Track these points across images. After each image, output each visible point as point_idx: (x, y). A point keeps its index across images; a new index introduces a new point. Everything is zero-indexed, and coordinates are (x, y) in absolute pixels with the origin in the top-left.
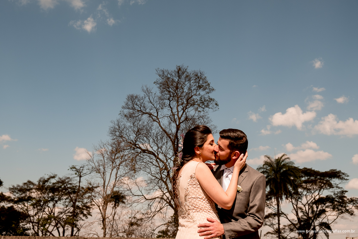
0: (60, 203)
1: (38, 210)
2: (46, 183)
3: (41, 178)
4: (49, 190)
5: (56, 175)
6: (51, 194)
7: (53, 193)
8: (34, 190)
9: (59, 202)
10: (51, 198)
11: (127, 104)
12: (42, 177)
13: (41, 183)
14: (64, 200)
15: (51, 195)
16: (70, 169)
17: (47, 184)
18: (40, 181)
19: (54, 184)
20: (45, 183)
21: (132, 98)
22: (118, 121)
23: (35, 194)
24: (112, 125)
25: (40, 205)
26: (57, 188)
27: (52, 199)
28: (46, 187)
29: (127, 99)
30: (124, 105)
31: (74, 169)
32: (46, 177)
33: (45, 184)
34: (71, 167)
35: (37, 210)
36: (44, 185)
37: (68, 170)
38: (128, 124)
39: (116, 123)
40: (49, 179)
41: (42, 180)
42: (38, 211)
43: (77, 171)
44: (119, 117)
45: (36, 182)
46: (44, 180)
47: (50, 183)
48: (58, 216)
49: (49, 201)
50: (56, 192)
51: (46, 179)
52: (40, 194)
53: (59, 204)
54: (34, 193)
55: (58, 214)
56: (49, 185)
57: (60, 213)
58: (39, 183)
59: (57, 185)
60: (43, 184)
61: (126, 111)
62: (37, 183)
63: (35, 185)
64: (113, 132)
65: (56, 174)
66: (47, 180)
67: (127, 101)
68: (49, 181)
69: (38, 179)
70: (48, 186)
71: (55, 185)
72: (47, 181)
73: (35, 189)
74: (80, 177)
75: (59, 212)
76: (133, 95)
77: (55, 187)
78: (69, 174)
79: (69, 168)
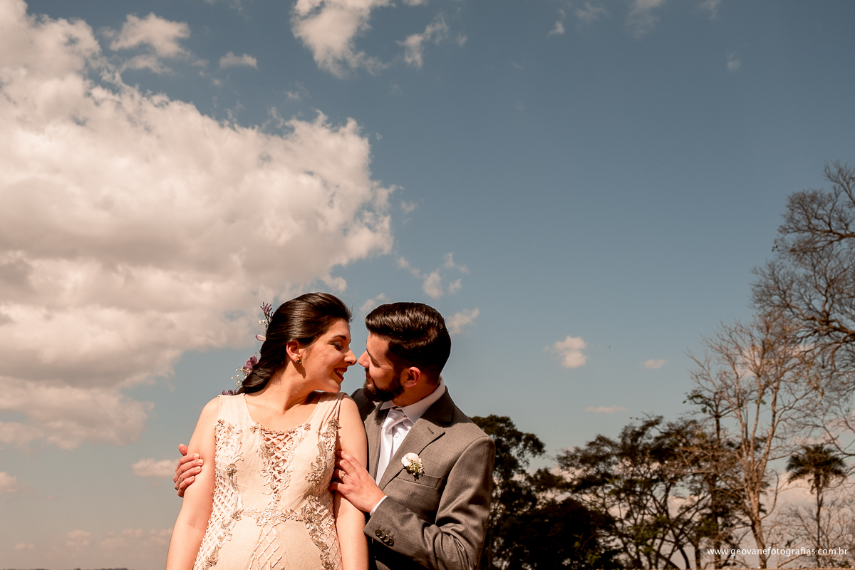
0: (682, 486)
1: (632, 506)
2: (640, 439)
3: (626, 427)
4: (651, 454)
5: (661, 417)
6: (658, 464)
7: (662, 462)
8: (614, 458)
9: (679, 483)
10: (659, 475)
11: (791, 219)
12: (628, 426)
13: (629, 441)
14: (691, 477)
15: (655, 466)
16: (688, 401)
17: (643, 441)
18: (624, 435)
19: (657, 439)
20: (636, 440)
21: (803, 203)
22: (772, 266)
23: (618, 468)
24: (757, 279)
25: (634, 493)
26: (667, 448)
27: (661, 477)
28: (640, 448)
29: (789, 206)
30: (783, 222)
31: (699, 400)
32: (638, 425)
33: (639, 442)
34: (690, 394)
35: (630, 504)
36: (635, 444)
37: (684, 402)
38: (801, 271)
39: (768, 272)
40: (644, 428)
41: (629, 433)
42: (631, 508)
43: (706, 402)
44: (773, 256)
45: (615, 437)
46: (634, 431)
47: (650, 438)
48: (680, 515)
49: (656, 481)
50: (667, 459)
51: (637, 429)
52: (630, 466)
53: (679, 488)
54: (616, 464)
55: (681, 512)
56: (647, 444)
57: (684, 510)
58: (623, 439)
59: (667, 442)
60: (632, 440)
61: (792, 239)
62: (619, 441)
63: (616, 445)
64: (763, 296)
65: (660, 415)
66: (641, 431)
67: (790, 211)
68: (646, 432)
69: (619, 431)
70: (647, 446)
71: (660, 442)
72: (641, 434)
73: (617, 455)
74: (717, 416)
75: (681, 508)
76: (803, 194)
77: (664, 447)
78: (687, 413)
79: (685, 398)
